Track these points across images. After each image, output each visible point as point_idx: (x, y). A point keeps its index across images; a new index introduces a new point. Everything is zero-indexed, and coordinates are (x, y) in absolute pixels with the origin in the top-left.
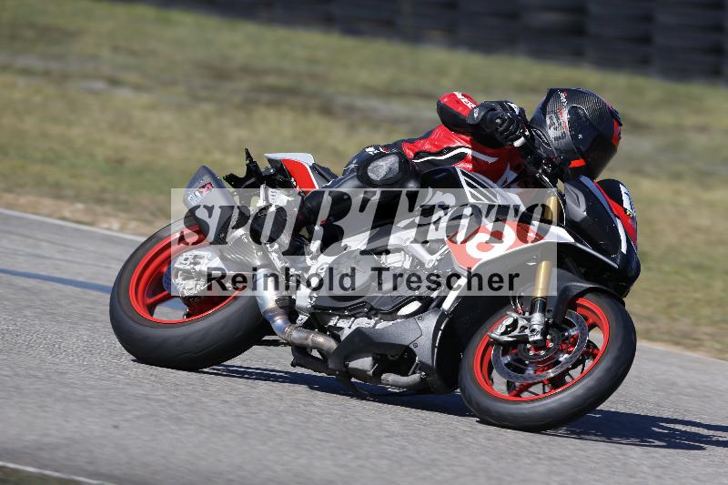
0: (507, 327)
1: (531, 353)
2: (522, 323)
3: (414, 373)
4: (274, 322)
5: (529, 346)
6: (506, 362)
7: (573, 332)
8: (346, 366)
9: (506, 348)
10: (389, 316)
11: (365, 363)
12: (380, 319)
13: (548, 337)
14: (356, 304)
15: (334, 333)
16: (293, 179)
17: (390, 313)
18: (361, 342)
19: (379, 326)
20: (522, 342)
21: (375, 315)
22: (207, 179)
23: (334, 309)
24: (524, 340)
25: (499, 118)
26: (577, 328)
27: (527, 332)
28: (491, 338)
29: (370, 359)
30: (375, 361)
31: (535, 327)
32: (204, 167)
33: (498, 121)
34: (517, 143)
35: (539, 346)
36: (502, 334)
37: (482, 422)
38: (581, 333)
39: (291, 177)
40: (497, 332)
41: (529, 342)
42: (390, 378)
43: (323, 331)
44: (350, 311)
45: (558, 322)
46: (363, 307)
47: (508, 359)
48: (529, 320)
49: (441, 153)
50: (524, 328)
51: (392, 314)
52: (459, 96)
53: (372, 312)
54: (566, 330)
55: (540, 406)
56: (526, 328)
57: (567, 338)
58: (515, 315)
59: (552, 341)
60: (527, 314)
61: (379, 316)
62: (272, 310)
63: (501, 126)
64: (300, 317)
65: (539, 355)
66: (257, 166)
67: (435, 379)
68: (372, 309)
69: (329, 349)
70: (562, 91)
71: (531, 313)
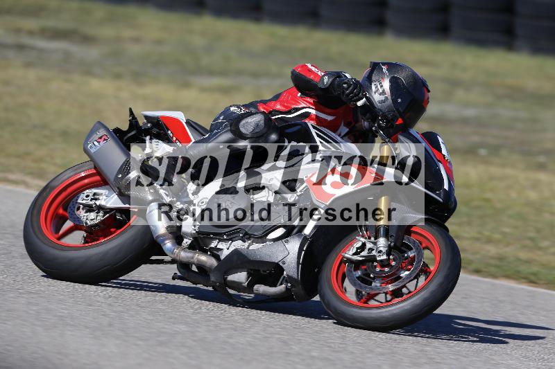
0: (357, 248)
1: (378, 269)
2: (369, 245)
3: (281, 284)
4: (165, 244)
5: (375, 264)
6: (357, 275)
7: (411, 254)
8: (225, 279)
9: (357, 265)
10: (260, 240)
11: (241, 277)
12: (252, 242)
13: (391, 257)
14: (233, 230)
15: (215, 253)
16: (169, 132)
17: (261, 237)
18: (238, 261)
19: (251, 248)
20: (371, 261)
21: (249, 239)
22: (102, 132)
23: (215, 234)
24: (371, 259)
25: (345, 83)
26: (414, 250)
27: (374, 253)
28: (344, 257)
29: (245, 273)
30: (249, 275)
31: (381, 249)
32: (99, 122)
33: (345, 85)
34: (360, 103)
35: (383, 264)
36: (354, 254)
37: (339, 323)
38: (417, 255)
39: (168, 130)
40: (349, 254)
41: (376, 261)
42: (261, 288)
43: (204, 252)
44: (227, 236)
45: (398, 244)
46: (239, 232)
47: (359, 273)
48: (375, 244)
49: (289, 112)
50: (371, 250)
51: (262, 238)
52: (309, 66)
53: (247, 236)
54: (405, 252)
55: (386, 312)
56: (373, 250)
57: (407, 258)
58: (363, 240)
59: (394, 260)
60: (373, 239)
61: (252, 239)
62: (163, 235)
63: (347, 89)
64: (185, 240)
65: (384, 271)
66: (137, 122)
67: (299, 290)
68: (246, 234)
69: (211, 266)
70: (384, 64)
71: (376, 238)
